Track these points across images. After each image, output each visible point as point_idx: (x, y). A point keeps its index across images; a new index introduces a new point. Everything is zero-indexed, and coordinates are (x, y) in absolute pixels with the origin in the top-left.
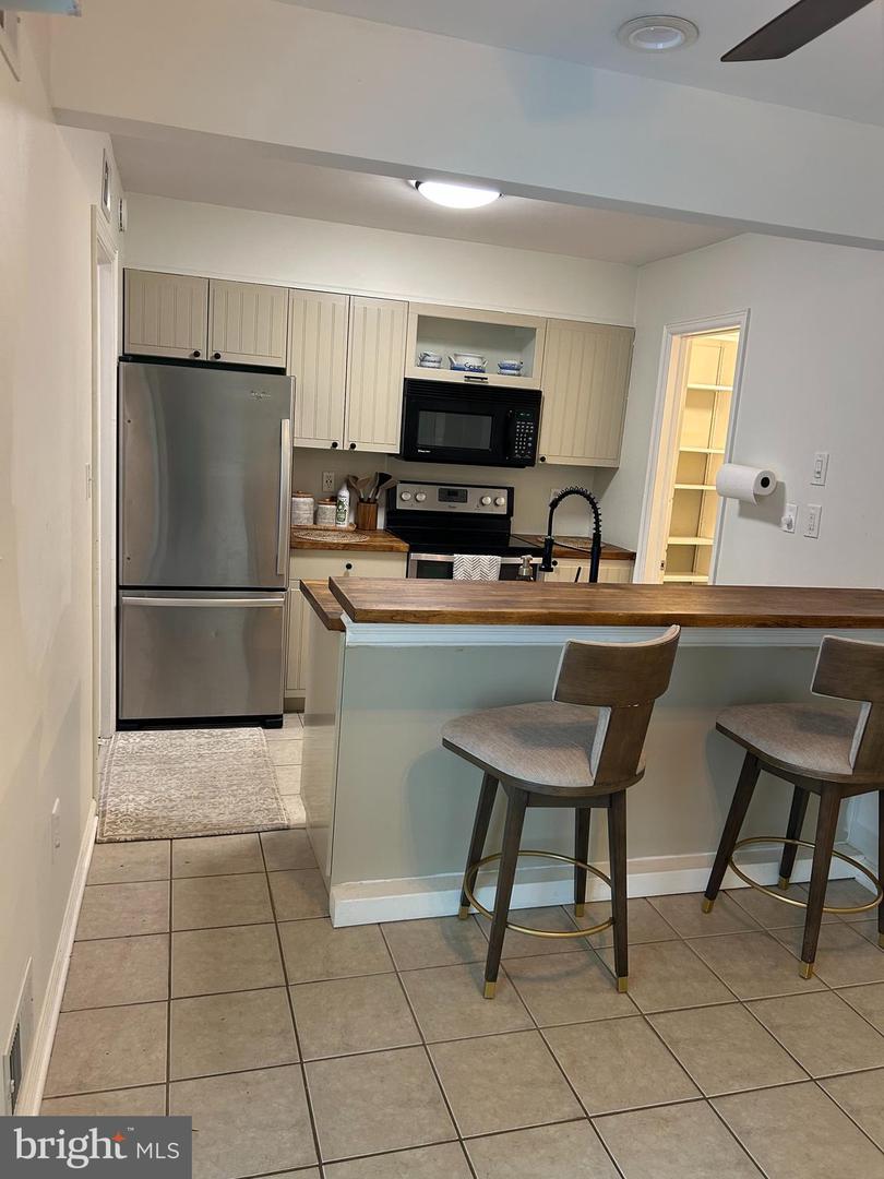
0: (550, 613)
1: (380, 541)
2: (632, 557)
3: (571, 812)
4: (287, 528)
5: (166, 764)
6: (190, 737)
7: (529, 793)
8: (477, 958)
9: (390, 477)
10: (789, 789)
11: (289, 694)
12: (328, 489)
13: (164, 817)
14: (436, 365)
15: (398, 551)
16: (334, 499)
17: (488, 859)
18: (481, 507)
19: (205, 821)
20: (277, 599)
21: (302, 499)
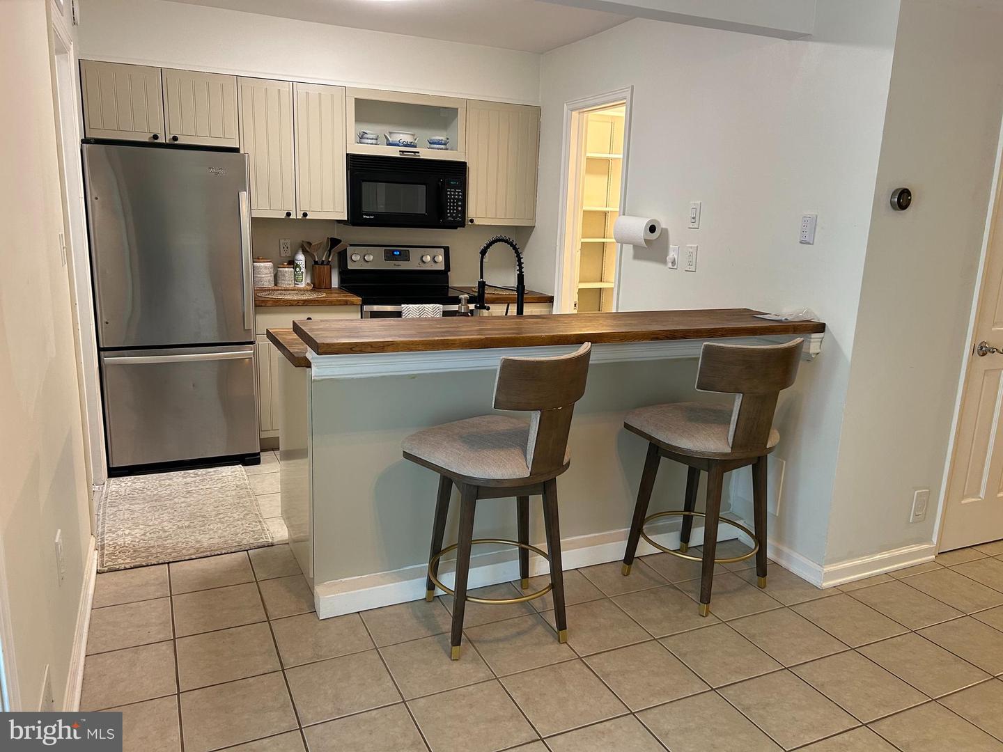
0: (487, 338)
1: (335, 297)
2: (550, 300)
3: (513, 501)
4: (251, 292)
5: (157, 503)
6: (177, 477)
7: (478, 487)
8: (444, 631)
9: (340, 241)
10: (684, 469)
11: (264, 435)
12: (286, 254)
13: (159, 546)
14: (374, 141)
15: (352, 304)
16: (292, 263)
17: (447, 549)
18: (422, 264)
19: (198, 546)
20: (247, 352)
21: (262, 264)
